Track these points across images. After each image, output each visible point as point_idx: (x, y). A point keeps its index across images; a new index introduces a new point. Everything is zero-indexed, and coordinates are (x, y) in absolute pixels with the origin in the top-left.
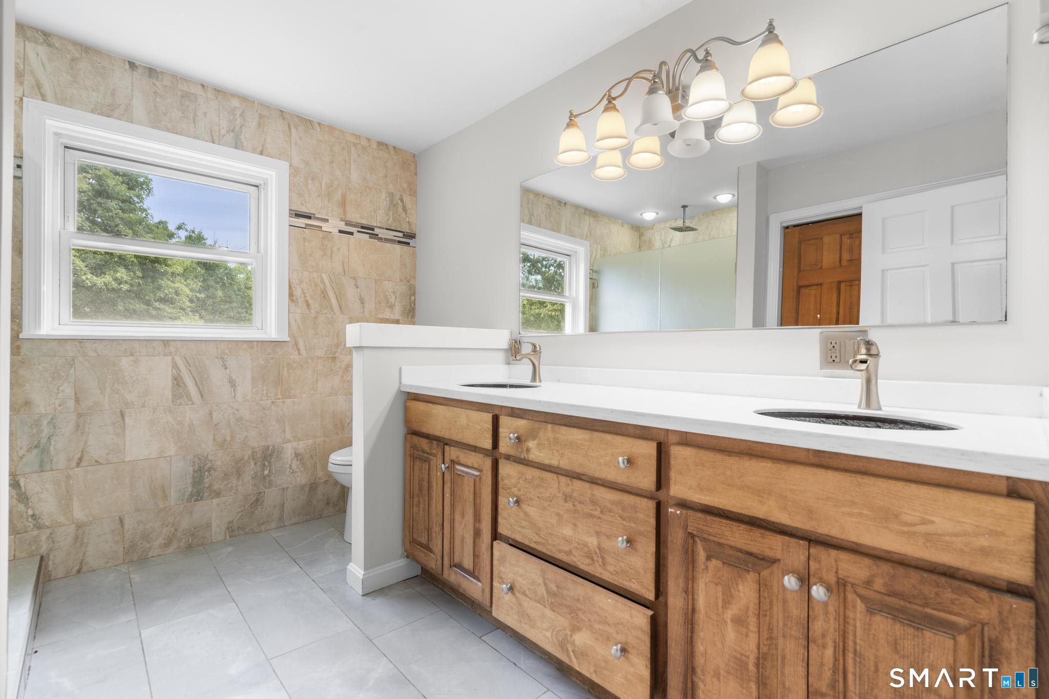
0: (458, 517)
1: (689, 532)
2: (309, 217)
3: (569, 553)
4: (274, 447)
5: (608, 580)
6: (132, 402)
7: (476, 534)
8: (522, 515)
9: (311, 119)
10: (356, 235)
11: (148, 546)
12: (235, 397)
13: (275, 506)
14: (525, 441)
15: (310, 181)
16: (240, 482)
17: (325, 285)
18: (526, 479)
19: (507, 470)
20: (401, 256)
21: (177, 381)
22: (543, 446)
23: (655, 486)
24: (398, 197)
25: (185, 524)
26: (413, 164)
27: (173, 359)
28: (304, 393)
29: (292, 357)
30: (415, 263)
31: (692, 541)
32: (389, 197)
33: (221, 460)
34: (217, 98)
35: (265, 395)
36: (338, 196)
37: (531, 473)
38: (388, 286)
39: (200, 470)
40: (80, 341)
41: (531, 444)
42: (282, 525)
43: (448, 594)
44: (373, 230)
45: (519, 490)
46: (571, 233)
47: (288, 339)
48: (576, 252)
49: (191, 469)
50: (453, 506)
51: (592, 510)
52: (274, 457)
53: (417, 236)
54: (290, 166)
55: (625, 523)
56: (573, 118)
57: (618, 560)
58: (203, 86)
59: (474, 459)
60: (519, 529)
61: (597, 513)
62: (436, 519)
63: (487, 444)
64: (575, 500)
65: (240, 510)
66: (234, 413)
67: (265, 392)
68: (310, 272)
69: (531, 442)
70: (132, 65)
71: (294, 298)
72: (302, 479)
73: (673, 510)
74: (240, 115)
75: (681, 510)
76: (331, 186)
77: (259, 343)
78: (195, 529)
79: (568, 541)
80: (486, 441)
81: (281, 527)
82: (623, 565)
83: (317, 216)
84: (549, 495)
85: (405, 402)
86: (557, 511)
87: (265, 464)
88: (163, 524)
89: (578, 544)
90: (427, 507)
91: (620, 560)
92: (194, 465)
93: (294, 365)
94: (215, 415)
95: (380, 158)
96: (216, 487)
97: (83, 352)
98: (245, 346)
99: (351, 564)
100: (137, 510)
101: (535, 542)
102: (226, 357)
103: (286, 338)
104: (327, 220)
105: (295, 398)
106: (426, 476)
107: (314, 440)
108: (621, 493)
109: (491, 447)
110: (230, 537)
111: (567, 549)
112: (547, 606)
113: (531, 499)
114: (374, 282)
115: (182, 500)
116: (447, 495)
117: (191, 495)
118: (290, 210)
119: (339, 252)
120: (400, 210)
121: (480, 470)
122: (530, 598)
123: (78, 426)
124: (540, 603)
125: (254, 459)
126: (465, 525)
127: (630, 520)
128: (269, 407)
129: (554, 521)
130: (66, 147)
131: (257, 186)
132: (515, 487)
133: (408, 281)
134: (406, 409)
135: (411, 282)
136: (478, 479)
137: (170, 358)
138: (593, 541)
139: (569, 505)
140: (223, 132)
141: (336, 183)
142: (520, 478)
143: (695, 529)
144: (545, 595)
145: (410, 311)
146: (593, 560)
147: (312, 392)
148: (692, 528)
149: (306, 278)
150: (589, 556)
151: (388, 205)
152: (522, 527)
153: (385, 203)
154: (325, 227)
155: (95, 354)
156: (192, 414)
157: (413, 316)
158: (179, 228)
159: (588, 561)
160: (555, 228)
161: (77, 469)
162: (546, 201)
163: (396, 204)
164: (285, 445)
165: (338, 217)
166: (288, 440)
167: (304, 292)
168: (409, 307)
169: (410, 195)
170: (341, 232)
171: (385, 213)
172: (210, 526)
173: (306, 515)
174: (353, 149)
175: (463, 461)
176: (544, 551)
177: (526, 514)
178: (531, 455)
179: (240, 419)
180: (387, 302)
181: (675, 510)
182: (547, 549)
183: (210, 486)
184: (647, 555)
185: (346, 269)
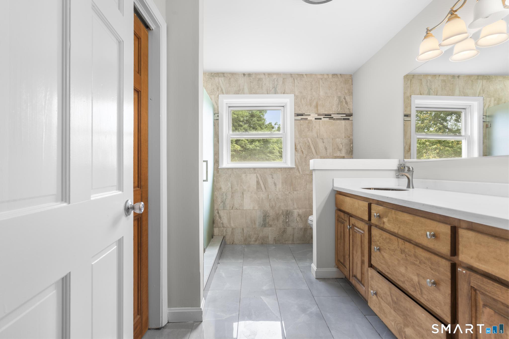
0: (355, 252)
1: (471, 286)
2: (302, 115)
3: (404, 282)
4: (290, 210)
5: (424, 303)
6: (245, 189)
7: (362, 263)
8: (381, 257)
9: (302, 74)
10: (323, 119)
11: (250, 240)
12: (276, 189)
13: (291, 235)
14: (382, 218)
15: (302, 100)
16: (278, 223)
17: (309, 143)
18: (383, 238)
19: (375, 232)
20: (345, 126)
21: (258, 183)
22: (390, 221)
23: (450, 253)
24: (343, 97)
25: (261, 235)
26: (350, 80)
27: (257, 175)
28: (301, 189)
29: (296, 174)
30: (352, 129)
31: (475, 293)
32: (338, 99)
33: (272, 213)
34: (269, 77)
35: (287, 189)
36: (314, 103)
37: (386, 235)
38: (338, 140)
39: (265, 216)
40: (232, 169)
41: (385, 220)
42: (293, 243)
43: (355, 291)
44: (331, 115)
45: (380, 243)
46: (465, 95)
47: (295, 167)
48: (470, 106)
49: (262, 215)
50: (353, 246)
51: (415, 261)
52: (290, 215)
53: (353, 115)
54: (295, 95)
55: (432, 272)
56: (429, 32)
57: (430, 293)
58: (264, 74)
59: (360, 224)
60: (380, 264)
61: (418, 263)
62: (347, 252)
63: (366, 218)
64: (406, 253)
65: (278, 233)
66: (276, 196)
67: (286, 188)
68: (303, 138)
69: (385, 218)
70: (244, 75)
71: (297, 150)
72: (301, 225)
73: (461, 270)
74: (277, 80)
75: (466, 270)
76: (311, 100)
77: (284, 168)
78: (264, 237)
79: (403, 276)
80: (366, 216)
81: (293, 244)
82: (432, 296)
83: (305, 114)
84: (394, 248)
85: (336, 195)
86: (397, 258)
87: (287, 217)
88: (254, 233)
89: (408, 278)
90: (343, 245)
91: (431, 293)
92: (263, 214)
93: (297, 178)
94: (270, 196)
95: (333, 81)
96: (270, 223)
97: (233, 172)
98: (279, 170)
99: (313, 264)
100: (247, 227)
101: (387, 273)
102: (273, 174)
103: (294, 166)
104: (310, 115)
105: (298, 191)
106: (343, 231)
107: (306, 210)
108: (430, 253)
109: (368, 219)
110: (275, 243)
111: (402, 280)
112: (392, 308)
113: (385, 249)
114: (331, 139)
115: (260, 226)
116: (351, 241)
117: (263, 225)
118: (295, 114)
119: (315, 128)
120: (344, 103)
121: (364, 231)
122: (384, 301)
123: (232, 196)
124: (389, 305)
125: (283, 214)
126: (358, 257)
127: (435, 271)
128: (288, 194)
129: (396, 262)
130: (229, 107)
131: (284, 107)
132: (378, 242)
133: (349, 137)
134: (336, 199)
135: (351, 138)
136: (363, 235)
137: (256, 174)
138: (415, 279)
139: (403, 256)
140: (271, 89)
141: (313, 98)
142: (380, 237)
143: (475, 285)
144: (391, 302)
145: (350, 152)
146: (416, 289)
147: (305, 189)
148: (473, 284)
149: (302, 141)
150: (413, 286)
151: (338, 103)
152: (381, 263)
153: (336, 102)
154: (309, 118)
155: (236, 173)
156: (263, 195)
157: (352, 154)
158: (275, 124)
159: (413, 289)
160: (451, 93)
161: (232, 210)
162: (441, 78)
163: (342, 101)
164: (294, 210)
165: (315, 113)
166: (296, 208)
167: (301, 147)
168: (349, 150)
169: (349, 95)
170: (316, 119)
171: (336, 107)
172: (269, 237)
173: (303, 241)
174: (321, 81)
175: (357, 225)
176: (392, 278)
177: (383, 257)
178: (385, 226)
179: (278, 198)
180: (338, 148)
181: (462, 270)
182: (393, 278)
183: (268, 222)
184: (446, 294)
185: (318, 135)
